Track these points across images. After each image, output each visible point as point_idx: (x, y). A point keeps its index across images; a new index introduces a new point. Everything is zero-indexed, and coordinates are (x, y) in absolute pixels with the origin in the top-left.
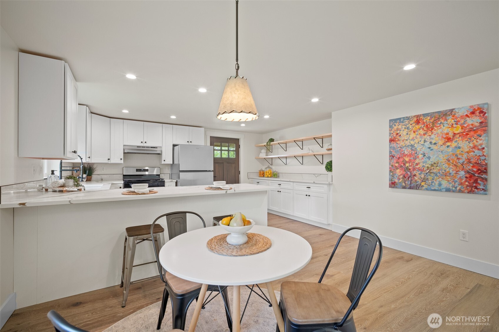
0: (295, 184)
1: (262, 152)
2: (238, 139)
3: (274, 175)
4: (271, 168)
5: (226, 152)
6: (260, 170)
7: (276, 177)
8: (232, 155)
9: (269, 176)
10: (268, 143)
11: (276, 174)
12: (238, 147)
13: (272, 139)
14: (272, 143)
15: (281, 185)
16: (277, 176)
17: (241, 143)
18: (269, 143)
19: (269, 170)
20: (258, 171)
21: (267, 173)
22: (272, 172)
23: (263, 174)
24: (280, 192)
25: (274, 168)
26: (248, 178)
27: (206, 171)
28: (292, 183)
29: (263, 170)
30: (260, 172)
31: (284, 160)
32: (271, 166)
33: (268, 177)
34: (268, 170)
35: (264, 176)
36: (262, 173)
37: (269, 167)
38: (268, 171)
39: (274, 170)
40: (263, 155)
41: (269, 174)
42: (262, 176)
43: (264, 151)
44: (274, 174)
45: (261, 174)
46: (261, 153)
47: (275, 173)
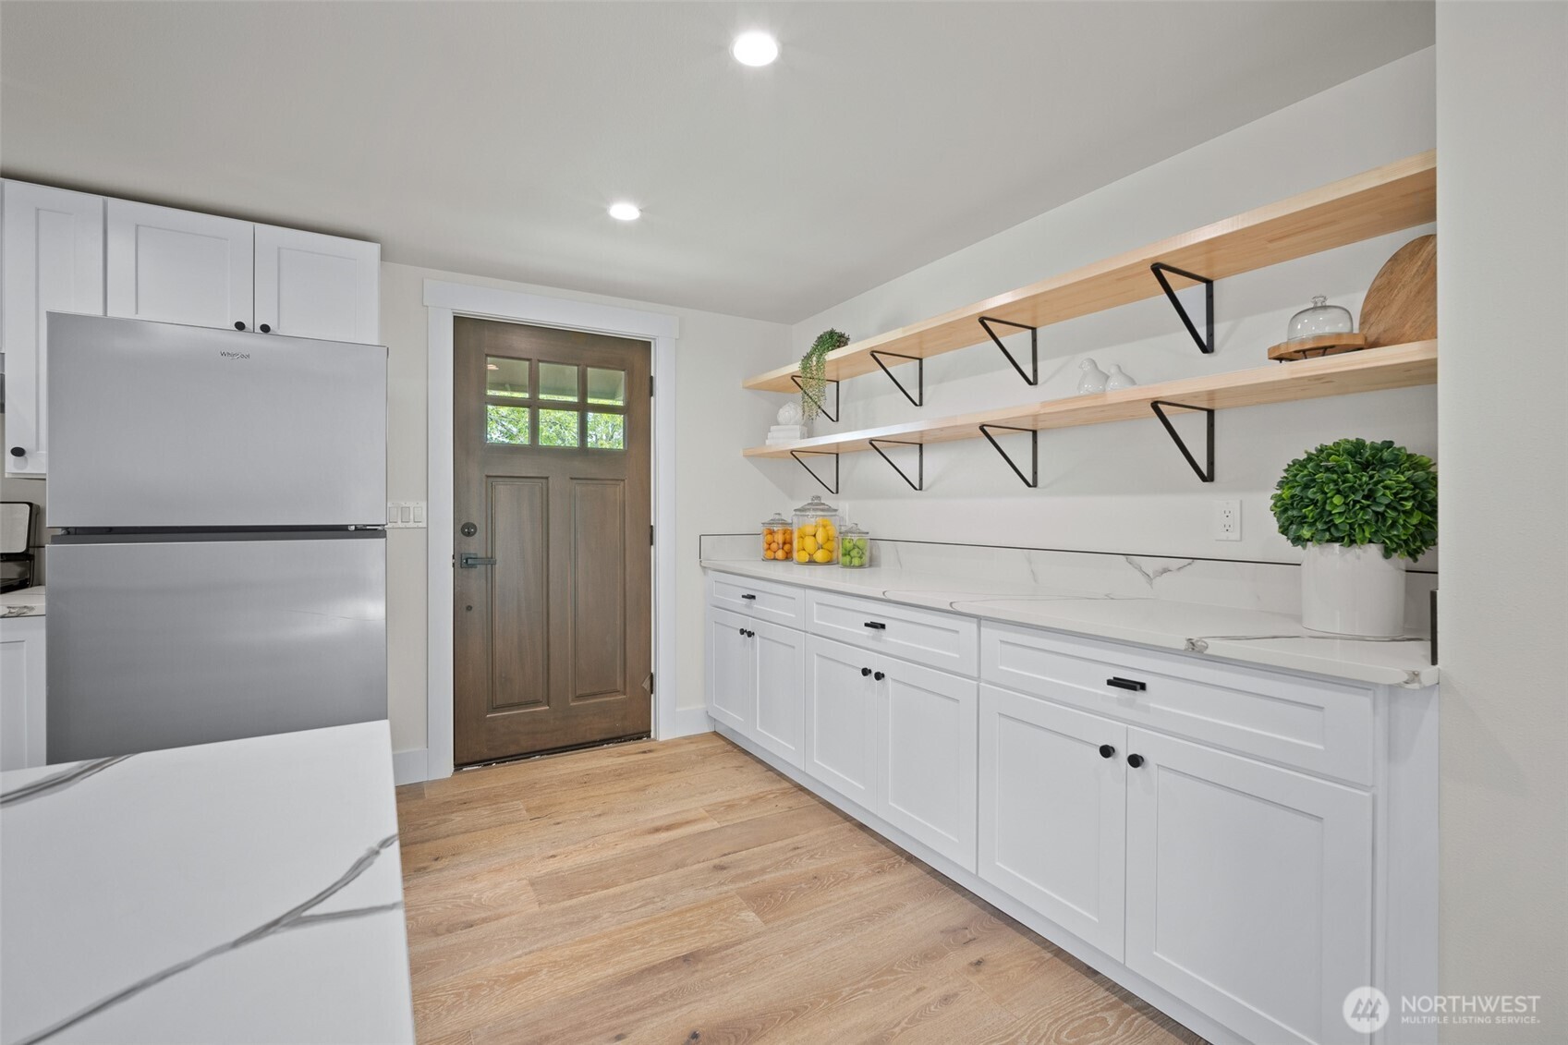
0: (990, 633)
1: (780, 419)
2: (645, 346)
3: (847, 553)
4: (830, 509)
5: (571, 418)
6: (772, 522)
7: (856, 562)
8: (607, 432)
9: (819, 556)
10: (808, 358)
11: (860, 544)
12: (641, 389)
13: (832, 333)
14: (832, 355)
15: (883, 626)
16: (866, 559)
17: (661, 367)
18: (819, 358)
19: (819, 520)
20: (760, 529)
21: (809, 543)
22: (833, 532)
23: (787, 542)
24: (879, 676)
25: (848, 509)
26: (704, 568)
27: (338, 531)
28: (969, 627)
29: (784, 523)
30: (772, 533)
31: (908, 462)
32: (829, 500)
33: (812, 562)
34: (811, 521)
35: (788, 557)
36: (779, 538)
37: (816, 504)
38: (810, 530)
39: (849, 524)
40: (787, 436)
41: (820, 547)
42: (780, 554)
43: (791, 412)
44: (849, 545)
45: (774, 546)
46: (778, 424)
47: (855, 538)
